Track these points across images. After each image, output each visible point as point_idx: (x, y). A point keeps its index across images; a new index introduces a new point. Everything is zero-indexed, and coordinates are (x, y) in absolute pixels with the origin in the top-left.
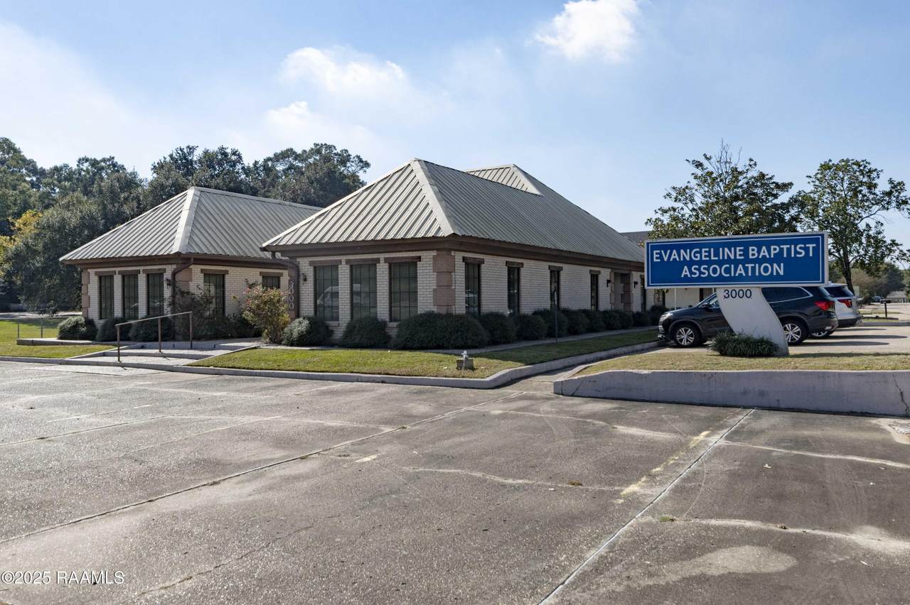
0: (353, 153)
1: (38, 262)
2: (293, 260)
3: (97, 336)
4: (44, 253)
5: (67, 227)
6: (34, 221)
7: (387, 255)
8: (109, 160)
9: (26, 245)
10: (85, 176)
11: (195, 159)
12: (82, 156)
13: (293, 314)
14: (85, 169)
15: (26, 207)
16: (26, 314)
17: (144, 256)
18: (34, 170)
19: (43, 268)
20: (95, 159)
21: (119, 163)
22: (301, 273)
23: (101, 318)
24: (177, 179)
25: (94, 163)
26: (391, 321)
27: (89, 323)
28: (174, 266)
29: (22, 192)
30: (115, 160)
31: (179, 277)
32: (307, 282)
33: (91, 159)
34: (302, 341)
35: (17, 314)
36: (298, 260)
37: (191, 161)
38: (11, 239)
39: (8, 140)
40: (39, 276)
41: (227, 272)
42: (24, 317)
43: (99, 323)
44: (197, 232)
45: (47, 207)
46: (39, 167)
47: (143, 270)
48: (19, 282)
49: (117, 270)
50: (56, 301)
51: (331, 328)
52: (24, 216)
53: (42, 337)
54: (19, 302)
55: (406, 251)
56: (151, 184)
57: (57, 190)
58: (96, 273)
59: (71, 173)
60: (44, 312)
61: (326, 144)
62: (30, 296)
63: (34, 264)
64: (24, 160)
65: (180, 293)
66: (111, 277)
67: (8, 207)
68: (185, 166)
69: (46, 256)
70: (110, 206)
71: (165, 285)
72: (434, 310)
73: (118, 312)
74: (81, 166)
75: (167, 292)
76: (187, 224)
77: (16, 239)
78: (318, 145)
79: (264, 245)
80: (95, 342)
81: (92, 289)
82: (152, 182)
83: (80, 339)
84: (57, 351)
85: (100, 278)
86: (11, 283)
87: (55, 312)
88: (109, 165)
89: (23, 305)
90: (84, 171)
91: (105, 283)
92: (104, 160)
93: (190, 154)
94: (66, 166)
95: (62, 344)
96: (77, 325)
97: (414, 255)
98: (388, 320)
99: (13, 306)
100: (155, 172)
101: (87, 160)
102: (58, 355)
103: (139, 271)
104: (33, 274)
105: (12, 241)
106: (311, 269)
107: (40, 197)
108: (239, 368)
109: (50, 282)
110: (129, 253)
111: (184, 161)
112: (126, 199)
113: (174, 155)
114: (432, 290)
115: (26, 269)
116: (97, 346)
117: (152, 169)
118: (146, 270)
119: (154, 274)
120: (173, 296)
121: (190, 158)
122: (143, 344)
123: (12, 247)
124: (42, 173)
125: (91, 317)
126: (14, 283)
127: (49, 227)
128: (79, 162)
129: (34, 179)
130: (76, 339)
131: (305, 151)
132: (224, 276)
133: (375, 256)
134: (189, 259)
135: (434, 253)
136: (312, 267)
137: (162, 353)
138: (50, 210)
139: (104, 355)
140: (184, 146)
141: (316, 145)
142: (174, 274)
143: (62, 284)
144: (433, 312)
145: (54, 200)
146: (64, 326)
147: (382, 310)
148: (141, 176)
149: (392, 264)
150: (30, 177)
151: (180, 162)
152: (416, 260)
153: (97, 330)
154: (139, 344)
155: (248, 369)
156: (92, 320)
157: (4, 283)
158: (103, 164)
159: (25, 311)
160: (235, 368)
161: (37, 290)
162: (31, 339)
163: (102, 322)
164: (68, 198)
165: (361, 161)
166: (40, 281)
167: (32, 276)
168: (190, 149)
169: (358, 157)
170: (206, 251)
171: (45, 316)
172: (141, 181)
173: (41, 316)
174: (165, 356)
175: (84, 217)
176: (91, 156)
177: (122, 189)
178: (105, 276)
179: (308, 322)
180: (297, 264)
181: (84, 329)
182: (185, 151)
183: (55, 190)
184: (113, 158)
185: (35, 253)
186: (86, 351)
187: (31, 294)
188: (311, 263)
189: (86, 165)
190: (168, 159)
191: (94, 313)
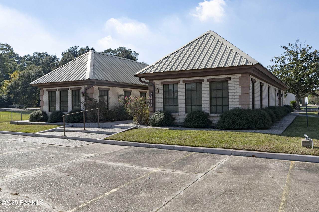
0: (133, 50)
1: (19, 89)
2: (151, 82)
3: (48, 120)
4: (22, 86)
5: (30, 76)
6: (18, 74)
7: (209, 78)
8: (45, 53)
9: (15, 83)
10: (36, 59)
11: (77, 51)
12: (35, 52)
13: (152, 110)
14: (36, 56)
15: (15, 70)
16: (15, 109)
17: (71, 81)
18: (18, 58)
19: (21, 92)
20: (40, 53)
21: (48, 54)
22: (156, 88)
23: (49, 111)
24: (71, 58)
25: (39, 54)
26: (210, 113)
27: (44, 113)
28: (86, 86)
29: (14, 65)
30: (47, 53)
31: (88, 91)
32: (159, 93)
33: (38, 53)
34: (162, 124)
35: (12, 109)
36: (154, 81)
37: (76, 52)
38: (10, 81)
39: (8, 44)
40: (20, 95)
41: (109, 89)
42: (15, 110)
43: (49, 114)
44: (96, 70)
45: (22, 70)
46: (19, 57)
47: (70, 88)
48: (12, 97)
49: (57, 88)
50: (26, 104)
51: (173, 117)
52: (14, 73)
53: (21, 120)
54: (13, 104)
55: (221, 75)
56: (62, 60)
57: (26, 65)
58: (47, 90)
59: (31, 58)
60: (22, 108)
61: (123, 47)
62: (17, 102)
63: (18, 90)
64: (14, 53)
65: (89, 99)
66: (54, 92)
67: (8, 69)
68: (74, 53)
69: (23, 87)
70: (46, 68)
71: (81, 95)
72: (239, 107)
73: (58, 108)
74: (35, 55)
75: (83, 99)
76: (91, 66)
77: (11, 81)
78: (120, 47)
79: (137, 73)
80: (48, 123)
81: (45, 98)
82: (62, 59)
83: (40, 121)
84: (30, 128)
85: (49, 92)
86: (10, 97)
87: (26, 108)
88: (45, 55)
89: (14, 105)
90: (36, 57)
91: (51, 95)
92: (43, 53)
93: (75, 49)
94: (29, 55)
95: (32, 124)
96: (38, 114)
97: (227, 77)
98: (209, 113)
99: (10, 106)
100: (62, 56)
101: (37, 53)
102: (30, 131)
103: (68, 89)
104: (18, 94)
105: (10, 82)
106: (162, 86)
107: (20, 66)
108: (139, 142)
109: (24, 97)
110: (64, 80)
111: (73, 52)
112: (52, 66)
113: (70, 49)
114: (238, 96)
115: (15, 92)
116: (50, 126)
117: (62, 55)
118: (71, 88)
119: (75, 90)
120: (86, 101)
121: (76, 50)
122: (73, 124)
123: (10, 84)
124: (21, 58)
125: (44, 111)
126: (11, 97)
127: (23, 76)
128: (34, 54)
129: (18, 61)
130: (38, 121)
131: (116, 49)
132: (108, 91)
133: (201, 78)
134: (94, 82)
135: (240, 75)
136: (162, 85)
137: (86, 130)
138: (24, 71)
139: (54, 130)
140: (74, 46)
141: (119, 47)
142: (86, 90)
143: (28, 98)
144: (239, 108)
145: (25, 67)
146: (32, 115)
147: (206, 107)
148: (58, 57)
149: (211, 82)
150: (16, 60)
151: (72, 52)
152: (227, 80)
153: (48, 117)
154: (71, 124)
155: (145, 142)
156: (45, 112)
157: (7, 97)
158: (42, 55)
159: (15, 108)
160: (137, 142)
161: (19, 100)
162: (17, 121)
163: (50, 113)
164: (30, 66)
165: (136, 53)
166: (20, 96)
167: (17, 94)
168: (76, 47)
169: (135, 52)
170: (101, 79)
171: (22, 109)
172: (57, 59)
173: (21, 109)
174: (88, 132)
175: (37, 72)
176: (38, 52)
177: (51, 62)
178: (51, 91)
179: (163, 114)
180: (153, 83)
181: (42, 117)
182: (74, 48)
183: (25, 65)
184: (46, 52)
185: (18, 86)
186: (45, 128)
187: (17, 101)
188: (162, 83)
189: (37, 55)
190: (68, 51)
191: (46, 109)
